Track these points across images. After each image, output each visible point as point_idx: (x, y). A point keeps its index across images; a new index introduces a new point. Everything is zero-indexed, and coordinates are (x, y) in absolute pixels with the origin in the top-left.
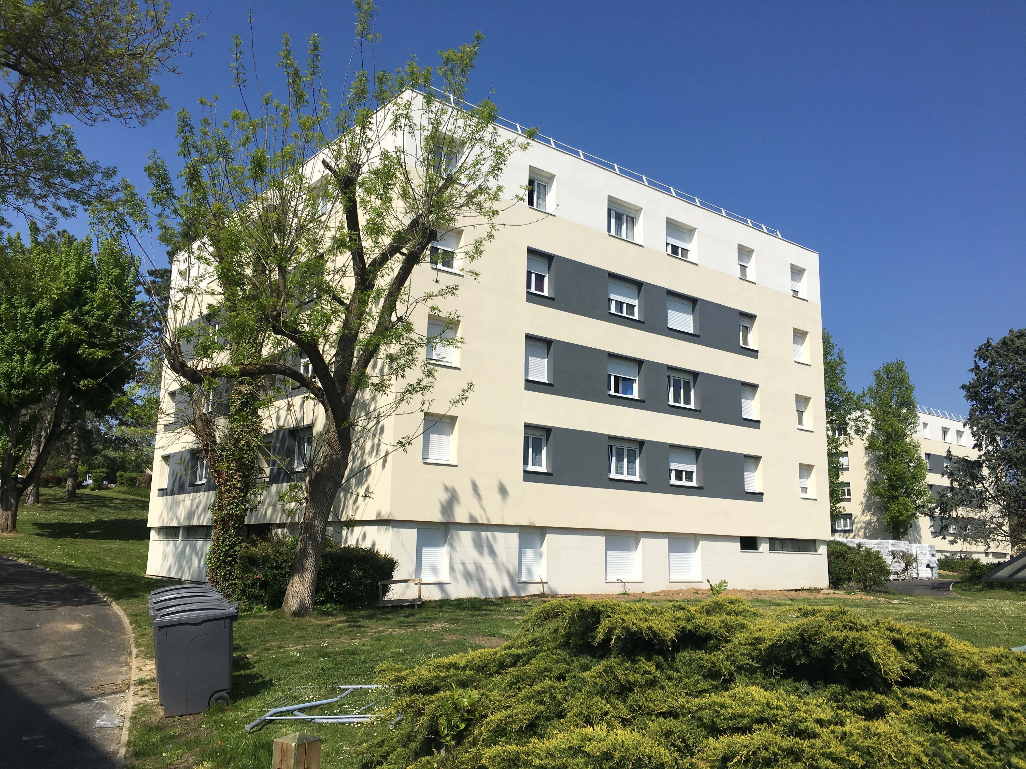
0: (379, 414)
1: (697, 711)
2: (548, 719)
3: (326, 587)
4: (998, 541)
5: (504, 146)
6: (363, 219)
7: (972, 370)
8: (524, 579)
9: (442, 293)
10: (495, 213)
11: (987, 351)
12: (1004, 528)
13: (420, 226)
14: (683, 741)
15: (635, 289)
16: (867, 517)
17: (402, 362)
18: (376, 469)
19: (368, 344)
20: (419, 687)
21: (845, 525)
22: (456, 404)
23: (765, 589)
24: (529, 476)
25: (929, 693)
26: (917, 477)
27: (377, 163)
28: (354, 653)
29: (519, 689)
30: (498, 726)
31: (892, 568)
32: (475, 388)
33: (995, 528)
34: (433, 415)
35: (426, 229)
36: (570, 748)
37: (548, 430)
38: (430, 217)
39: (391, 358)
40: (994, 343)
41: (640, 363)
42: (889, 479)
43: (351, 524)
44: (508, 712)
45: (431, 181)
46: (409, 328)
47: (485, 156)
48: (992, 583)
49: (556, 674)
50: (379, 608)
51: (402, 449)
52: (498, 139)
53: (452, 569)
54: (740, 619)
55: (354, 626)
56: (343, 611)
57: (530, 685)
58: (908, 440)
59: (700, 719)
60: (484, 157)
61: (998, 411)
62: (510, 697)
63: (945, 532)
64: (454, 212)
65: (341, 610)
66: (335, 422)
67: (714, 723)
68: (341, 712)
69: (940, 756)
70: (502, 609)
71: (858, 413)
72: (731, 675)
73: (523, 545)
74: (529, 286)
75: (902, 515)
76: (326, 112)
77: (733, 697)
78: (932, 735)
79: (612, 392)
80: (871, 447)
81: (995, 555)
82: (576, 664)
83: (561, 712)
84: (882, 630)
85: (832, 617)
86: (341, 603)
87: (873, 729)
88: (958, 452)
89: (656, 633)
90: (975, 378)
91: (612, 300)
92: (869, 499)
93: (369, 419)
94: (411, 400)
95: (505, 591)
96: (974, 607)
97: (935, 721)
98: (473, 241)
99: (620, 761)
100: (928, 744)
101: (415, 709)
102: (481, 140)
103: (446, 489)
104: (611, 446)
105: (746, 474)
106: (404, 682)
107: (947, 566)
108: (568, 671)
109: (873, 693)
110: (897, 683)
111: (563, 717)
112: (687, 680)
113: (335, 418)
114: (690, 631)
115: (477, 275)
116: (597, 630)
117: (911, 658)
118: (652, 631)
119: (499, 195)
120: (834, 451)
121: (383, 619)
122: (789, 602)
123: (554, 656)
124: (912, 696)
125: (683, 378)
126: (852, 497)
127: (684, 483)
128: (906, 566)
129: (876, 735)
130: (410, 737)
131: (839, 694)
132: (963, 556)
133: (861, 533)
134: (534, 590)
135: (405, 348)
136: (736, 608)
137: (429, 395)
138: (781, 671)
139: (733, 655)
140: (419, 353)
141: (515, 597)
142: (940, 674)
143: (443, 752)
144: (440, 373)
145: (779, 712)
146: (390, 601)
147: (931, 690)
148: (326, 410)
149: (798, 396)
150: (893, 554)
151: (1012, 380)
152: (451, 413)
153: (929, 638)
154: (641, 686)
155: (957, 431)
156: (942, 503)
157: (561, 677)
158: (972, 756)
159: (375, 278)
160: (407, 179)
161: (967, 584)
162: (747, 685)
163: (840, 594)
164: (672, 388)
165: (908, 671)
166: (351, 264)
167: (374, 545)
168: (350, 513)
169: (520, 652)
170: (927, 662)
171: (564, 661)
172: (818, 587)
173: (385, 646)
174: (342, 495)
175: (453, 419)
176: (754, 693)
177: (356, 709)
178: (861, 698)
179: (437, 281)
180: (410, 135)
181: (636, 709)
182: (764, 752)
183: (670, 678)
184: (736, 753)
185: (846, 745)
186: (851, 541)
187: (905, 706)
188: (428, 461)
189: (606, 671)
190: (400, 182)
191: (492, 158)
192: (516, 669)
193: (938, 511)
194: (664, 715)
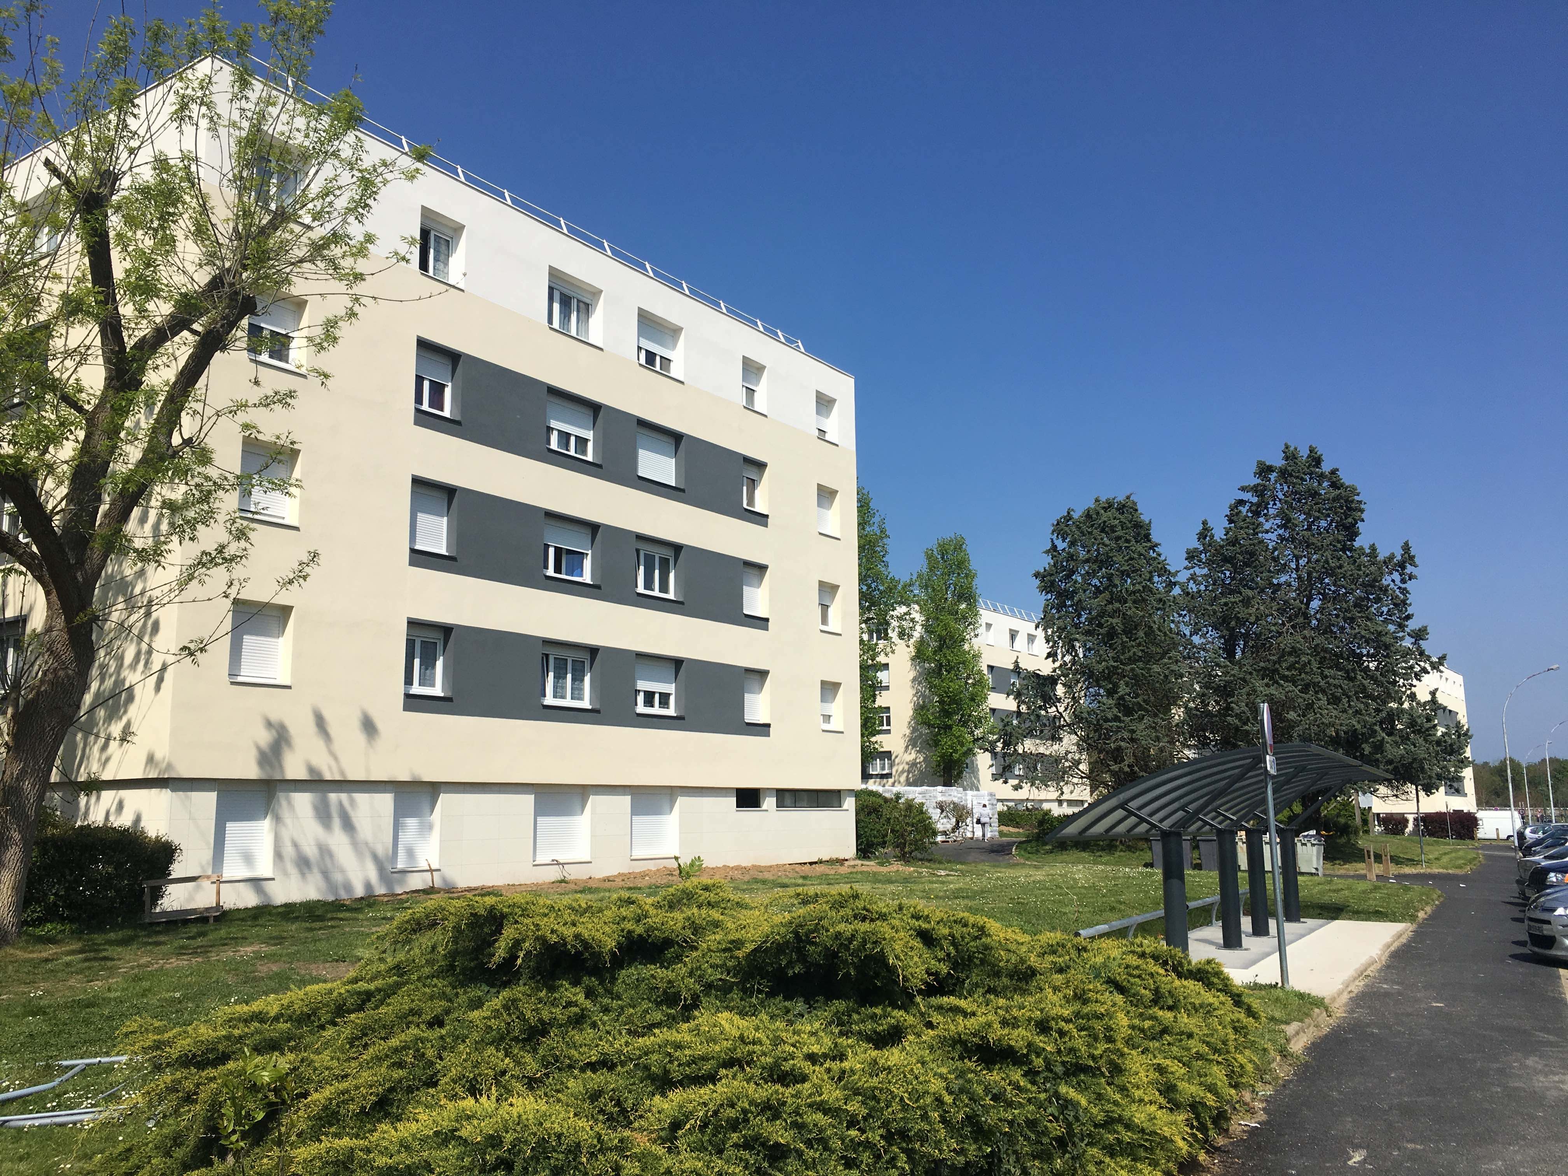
0: (150, 601)
1: (640, 1057)
2: (410, 1090)
3: (46, 895)
4: (1074, 784)
5: (375, 170)
6: (120, 266)
7: (1047, 552)
8: (400, 865)
9: (266, 403)
10: (359, 277)
11: (1067, 526)
12: (1081, 767)
13: (227, 289)
14: (618, 1103)
15: (589, 414)
16: (911, 756)
17: (191, 514)
18: (144, 692)
19: (127, 480)
20: (194, 1056)
21: (883, 768)
22: (289, 587)
23: (769, 864)
24: (413, 702)
25: (962, 1003)
26: (976, 699)
27: (147, 175)
28: (90, 1005)
29: (365, 1047)
30: (325, 1108)
31: (940, 827)
32: (322, 560)
33: (1070, 767)
34: (245, 602)
35: (236, 293)
36: (437, 1134)
37: (447, 630)
38: (244, 275)
39: (170, 505)
40: (1076, 516)
41: (594, 528)
42: (941, 702)
43: (95, 786)
44: (344, 1085)
45: (247, 214)
46: (204, 457)
47: (342, 182)
48: (1065, 843)
49: (428, 1017)
50: (143, 927)
51: (189, 659)
52: (364, 156)
53: (278, 855)
54: (715, 915)
55: (95, 959)
56: (77, 934)
57: (384, 1039)
58: (966, 647)
59: (647, 1068)
60: (340, 183)
61: (1079, 607)
62: (348, 1060)
63: (1007, 774)
64: (288, 270)
65: (72, 932)
66: (64, 613)
67: (667, 1072)
68: (59, 1106)
69: (968, 1092)
70: (361, 916)
71: (903, 609)
72: (696, 998)
73: (400, 812)
74: (419, 399)
75: (956, 751)
76: (54, 76)
77: (696, 1031)
78: (959, 1064)
79: (550, 572)
80: (919, 656)
81: (1071, 803)
82: (462, 999)
83: (432, 1077)
84: (905, 918)
85: (839, 904)
86: (71, 920)
87: (882, 1062)
88: (1028, 665)
89: (587, 943)
90: (1052, 562)
91: (553, 429)
92: (914, 730)
93: (131, 608)
94: (206, 578)
95: (368, 886)
96: (1039, 875)
97: (963, 1043)
98: (321, 320)
99: (514, 1146)
100: (953, 1076)
101: (181, 1094)
102: (335, 154)
103: (269, 724)
104: (547, 656)
105: (747, 696)
106: (168, 1049)
107: (1011, 820)
108: (448, 1012)
109: (889, 1009)
110: (920, 992)
111: (435, 1084)
112: (631, 1010)
113: (63, 607)
114: (640, 935)
115: (326, 376)
116: (497, 945)
117: (941, 955)
118: (582, 941)
119: (366, 249)
120: (870, 662)
121: (150, 944)
122: (800, 881)
123: (427, 990)
124: (940, 1008)
125: (659, 553)
126: (892, 728)
127: (656, 710)
128: (957, 822)
129: (885, 1069)
130: (177, 1140)
131: (843, 1014)
132: (1029, 805)
133: (903, 779)
134: (416, 882)
135: (194, 491)
136: (712, 897)
137: (239, 571)
138: (767, 987)
139: (699, 968)
140: (221, 500)
141: (384, 895)
142: (978, 975)
143: (230, 1159)
144: (259, 534)
145: (757, 1048)
146: (164, 913)
147: (966, 998)
148: (48, 594)
149: (822, 584)
150: (941, 807)
151: (1095, 567)
152: (282, 599)
153: (966, 925)
154: (561, 1026)
155: (1029, 635)
156: (1006, 734)
157: (437, 1022)
158: (1009, 1088)
159: (142, 370)
160: (204, 209)
161: (1034, 844)
162: (718, 1010)
163: (870, 865)
164: (642, 568)
165: (936, 974)
166: (98, 341)
167: (138, 820)
168: (95, 767)
169: (372, 987)
170: (962, 959)
171: (443, 996)
172: (842, 857)
173: (149, 990)
174: (79, 736)
175: (286, 611)
176: (723, 1022)
177: (87, 1098)
178: (872, 1018)
179: (256, 383)
180: (211, 134)
181: (552, 1063)
182: (729, 1110)
183: (606, 1010)
184: (688, 1116)
185: (845, 1088)
186: (887, 789)
187: (930, 1025)
188: (240, 679)
189: (506, 1007)
190: (190, 211)
191: (354, 187)
192: (361, 1015)
193: (1000, 745)
194: (593, 1067)
